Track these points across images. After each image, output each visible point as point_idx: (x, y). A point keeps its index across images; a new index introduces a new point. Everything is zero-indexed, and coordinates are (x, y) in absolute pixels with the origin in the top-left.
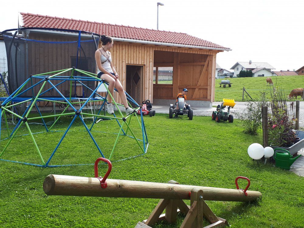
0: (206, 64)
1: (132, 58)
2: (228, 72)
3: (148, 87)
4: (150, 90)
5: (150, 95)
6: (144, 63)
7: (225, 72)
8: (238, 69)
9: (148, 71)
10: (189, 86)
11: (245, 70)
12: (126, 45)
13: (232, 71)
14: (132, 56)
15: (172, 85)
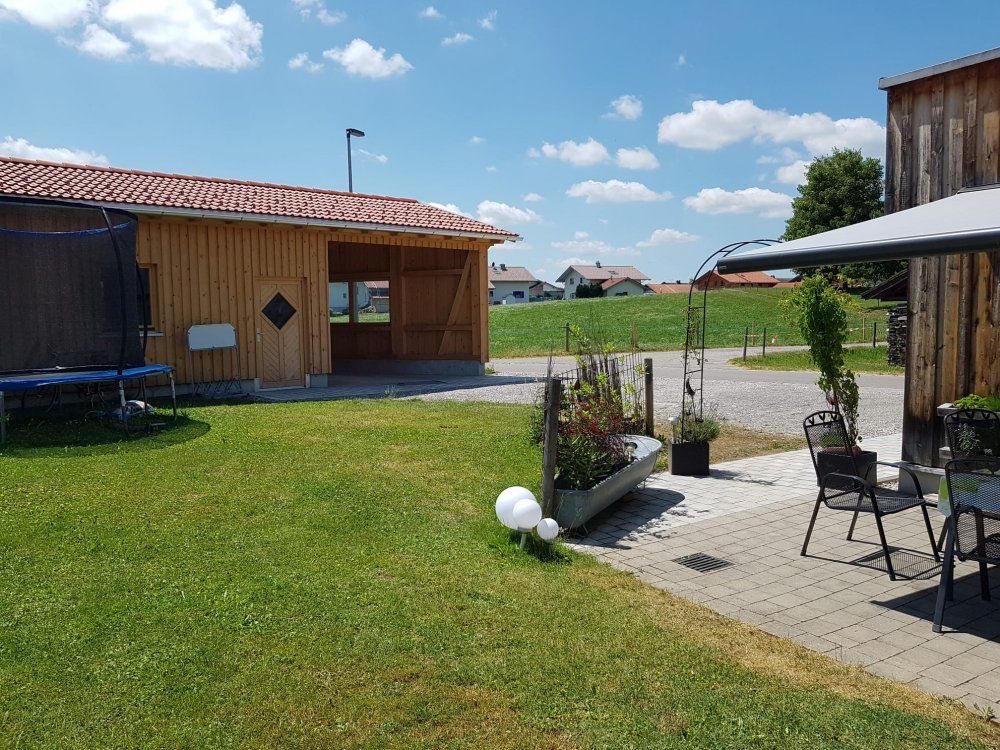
0: (465, 273)
1: (270, 262)
2: (554, 287)
3: (316, 332)
4: (324, 340)
5: (325, 354)
6: (303, 274)
7: (546, 289)
8: (572, 282)
9: (315, 294)
10: (428, 325)
11: (587, 283)
12: (250, 230)
13: (561, 285)
14: (270, 256)
15: (388, 324)
